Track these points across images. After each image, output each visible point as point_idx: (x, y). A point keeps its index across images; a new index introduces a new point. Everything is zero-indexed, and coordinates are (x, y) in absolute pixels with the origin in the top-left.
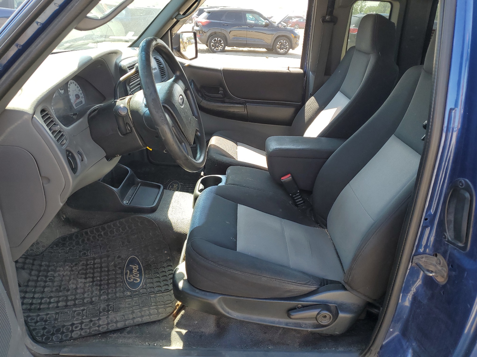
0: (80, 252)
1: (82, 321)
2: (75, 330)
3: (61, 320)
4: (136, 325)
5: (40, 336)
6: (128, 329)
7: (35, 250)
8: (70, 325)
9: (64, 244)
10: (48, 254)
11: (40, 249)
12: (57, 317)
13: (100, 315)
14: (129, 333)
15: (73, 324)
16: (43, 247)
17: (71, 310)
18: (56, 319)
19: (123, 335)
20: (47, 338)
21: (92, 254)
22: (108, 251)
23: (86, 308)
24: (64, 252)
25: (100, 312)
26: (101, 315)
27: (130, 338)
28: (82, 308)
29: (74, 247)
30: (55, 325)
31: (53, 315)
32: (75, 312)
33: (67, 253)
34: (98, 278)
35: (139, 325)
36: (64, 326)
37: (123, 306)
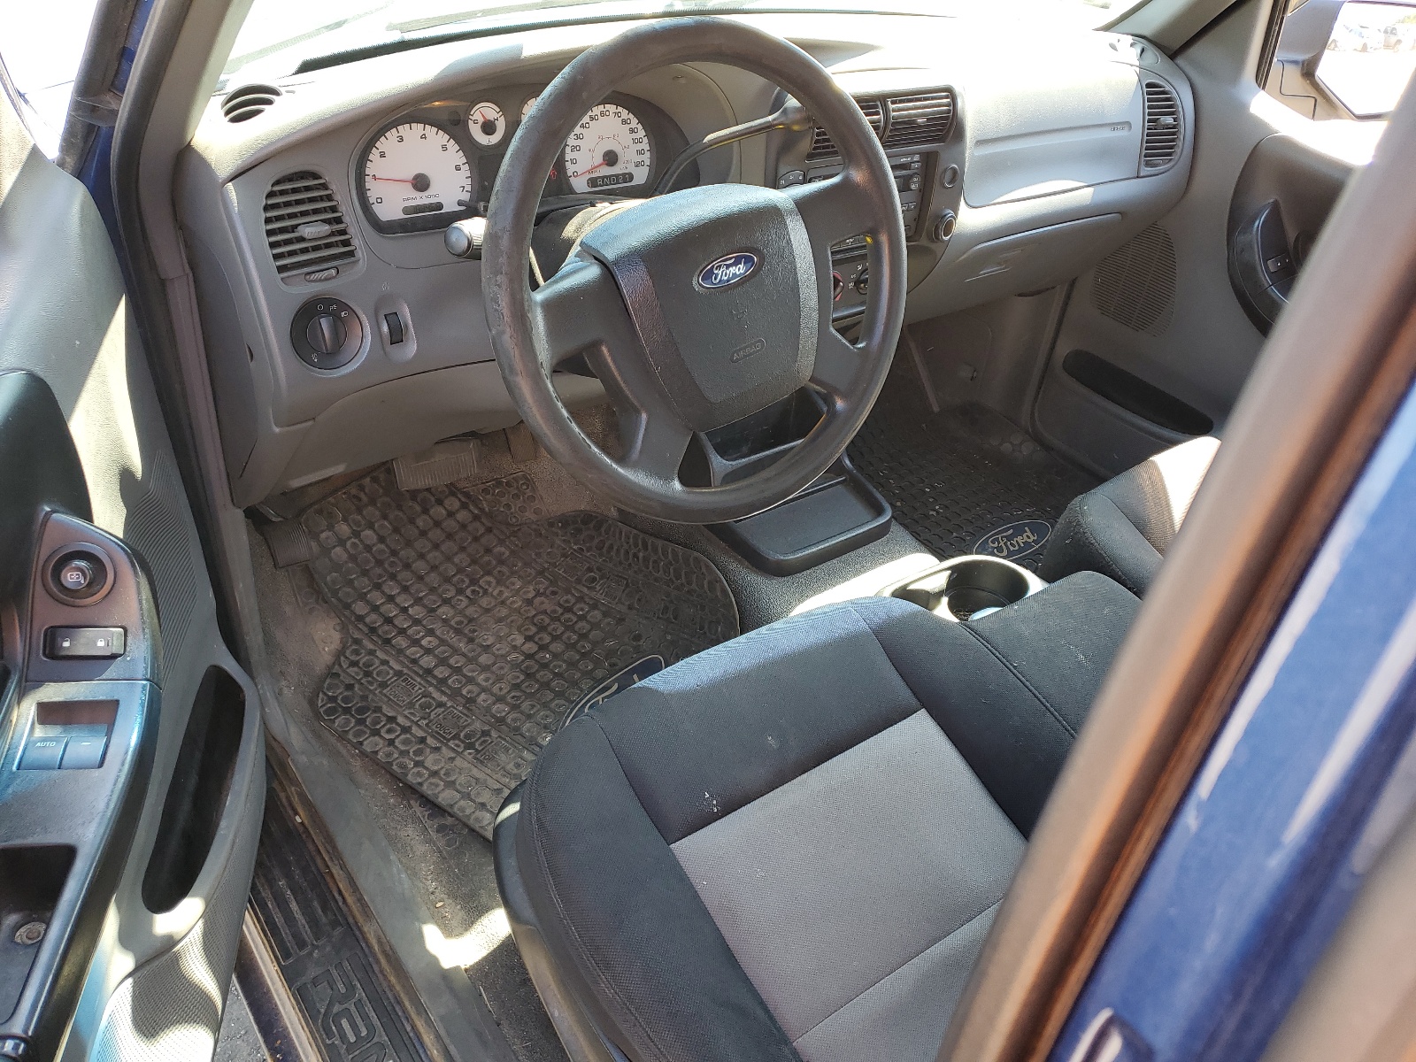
0: (590, 570)
1: (410, 727)
2: (382, 734)
3: (388, 694)
4: (466, 825)
5: (328, 696)
6: (449, 820)
7: (513, 510)
8: (387, 716)
9: (579, 531)
10: (530, 534)
11: (527, 514)
12: (389, 683)
13: (449, 740)
14: (441, 829)
15: (392, 719)
16: (536, 512)
17: (424, 687)
18: (383, 685)
19: (428, 823)
20: (330, 712)
21: (601, 592)
22: (630, 608)
23: (449, 704)
24: (565, 549)
25: (456, 737)
26: (451, 744)
27: (430, 841)
28: (444, 699)
29: (589, 549)
30: (370, 696)
31: (391, 672)
32: (425, 697)
33: (564, 555)
34: (548, 656)
35: (472, 830)
36: (378, 709)
37: (503, 757)
